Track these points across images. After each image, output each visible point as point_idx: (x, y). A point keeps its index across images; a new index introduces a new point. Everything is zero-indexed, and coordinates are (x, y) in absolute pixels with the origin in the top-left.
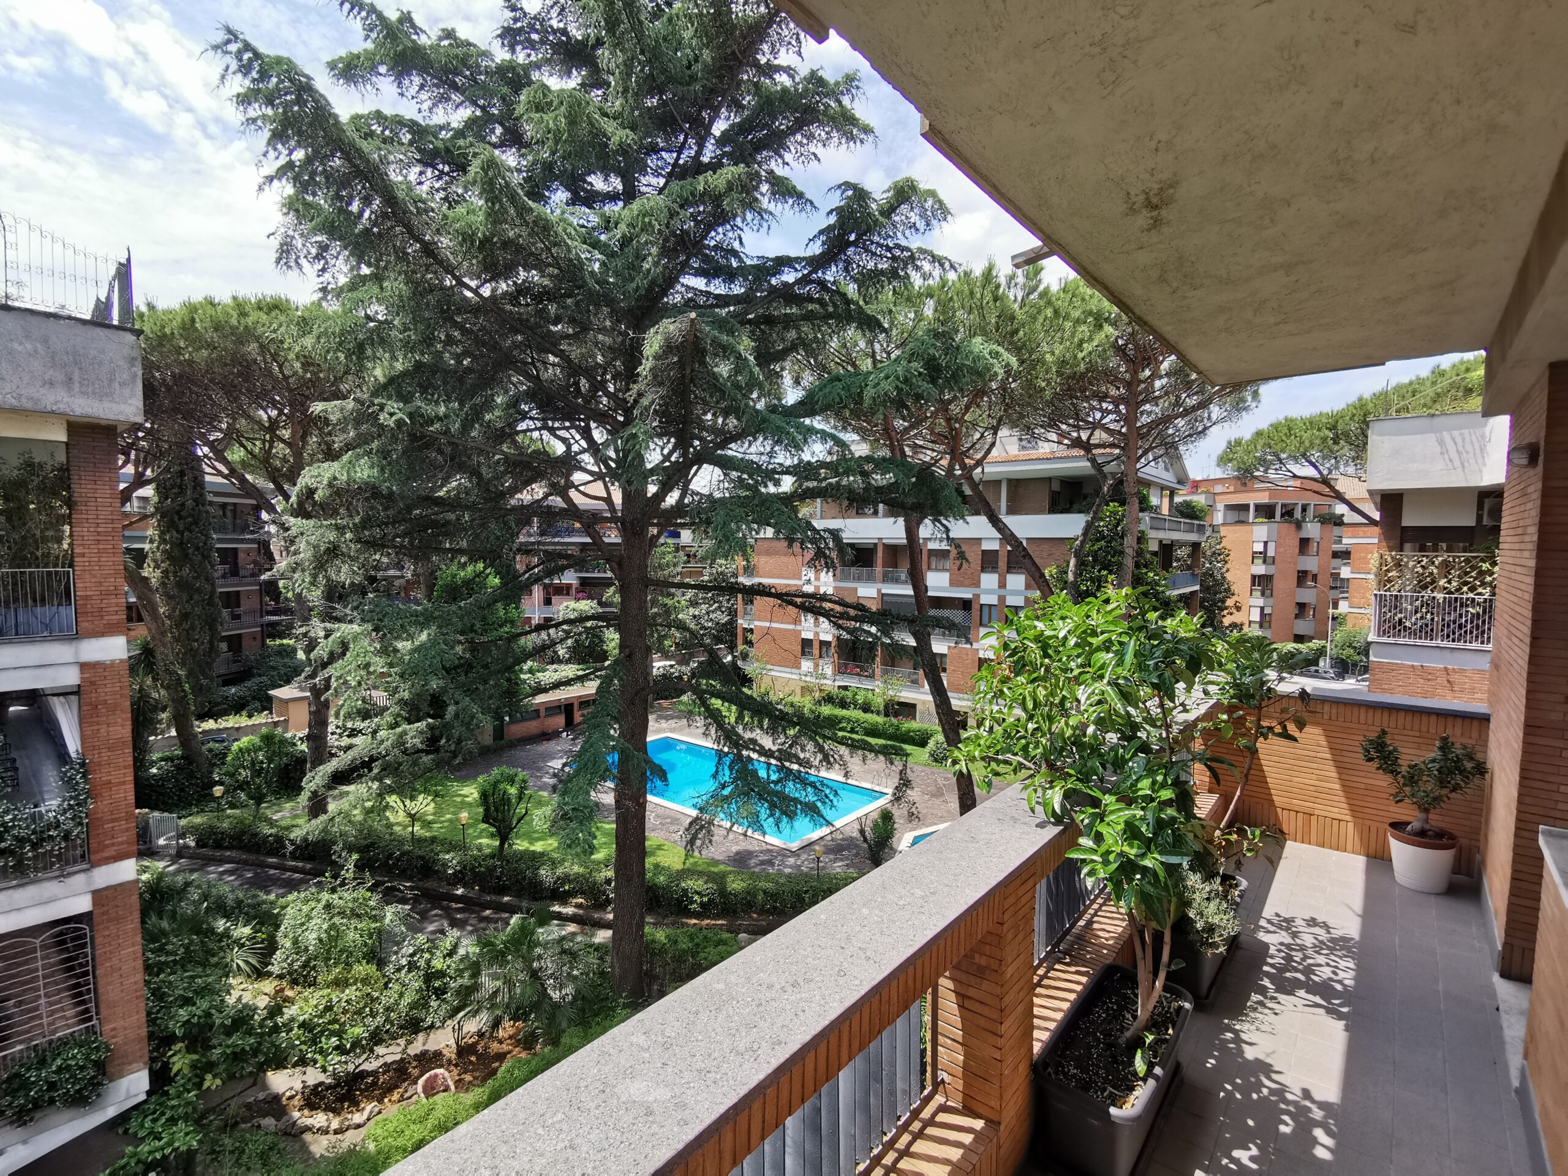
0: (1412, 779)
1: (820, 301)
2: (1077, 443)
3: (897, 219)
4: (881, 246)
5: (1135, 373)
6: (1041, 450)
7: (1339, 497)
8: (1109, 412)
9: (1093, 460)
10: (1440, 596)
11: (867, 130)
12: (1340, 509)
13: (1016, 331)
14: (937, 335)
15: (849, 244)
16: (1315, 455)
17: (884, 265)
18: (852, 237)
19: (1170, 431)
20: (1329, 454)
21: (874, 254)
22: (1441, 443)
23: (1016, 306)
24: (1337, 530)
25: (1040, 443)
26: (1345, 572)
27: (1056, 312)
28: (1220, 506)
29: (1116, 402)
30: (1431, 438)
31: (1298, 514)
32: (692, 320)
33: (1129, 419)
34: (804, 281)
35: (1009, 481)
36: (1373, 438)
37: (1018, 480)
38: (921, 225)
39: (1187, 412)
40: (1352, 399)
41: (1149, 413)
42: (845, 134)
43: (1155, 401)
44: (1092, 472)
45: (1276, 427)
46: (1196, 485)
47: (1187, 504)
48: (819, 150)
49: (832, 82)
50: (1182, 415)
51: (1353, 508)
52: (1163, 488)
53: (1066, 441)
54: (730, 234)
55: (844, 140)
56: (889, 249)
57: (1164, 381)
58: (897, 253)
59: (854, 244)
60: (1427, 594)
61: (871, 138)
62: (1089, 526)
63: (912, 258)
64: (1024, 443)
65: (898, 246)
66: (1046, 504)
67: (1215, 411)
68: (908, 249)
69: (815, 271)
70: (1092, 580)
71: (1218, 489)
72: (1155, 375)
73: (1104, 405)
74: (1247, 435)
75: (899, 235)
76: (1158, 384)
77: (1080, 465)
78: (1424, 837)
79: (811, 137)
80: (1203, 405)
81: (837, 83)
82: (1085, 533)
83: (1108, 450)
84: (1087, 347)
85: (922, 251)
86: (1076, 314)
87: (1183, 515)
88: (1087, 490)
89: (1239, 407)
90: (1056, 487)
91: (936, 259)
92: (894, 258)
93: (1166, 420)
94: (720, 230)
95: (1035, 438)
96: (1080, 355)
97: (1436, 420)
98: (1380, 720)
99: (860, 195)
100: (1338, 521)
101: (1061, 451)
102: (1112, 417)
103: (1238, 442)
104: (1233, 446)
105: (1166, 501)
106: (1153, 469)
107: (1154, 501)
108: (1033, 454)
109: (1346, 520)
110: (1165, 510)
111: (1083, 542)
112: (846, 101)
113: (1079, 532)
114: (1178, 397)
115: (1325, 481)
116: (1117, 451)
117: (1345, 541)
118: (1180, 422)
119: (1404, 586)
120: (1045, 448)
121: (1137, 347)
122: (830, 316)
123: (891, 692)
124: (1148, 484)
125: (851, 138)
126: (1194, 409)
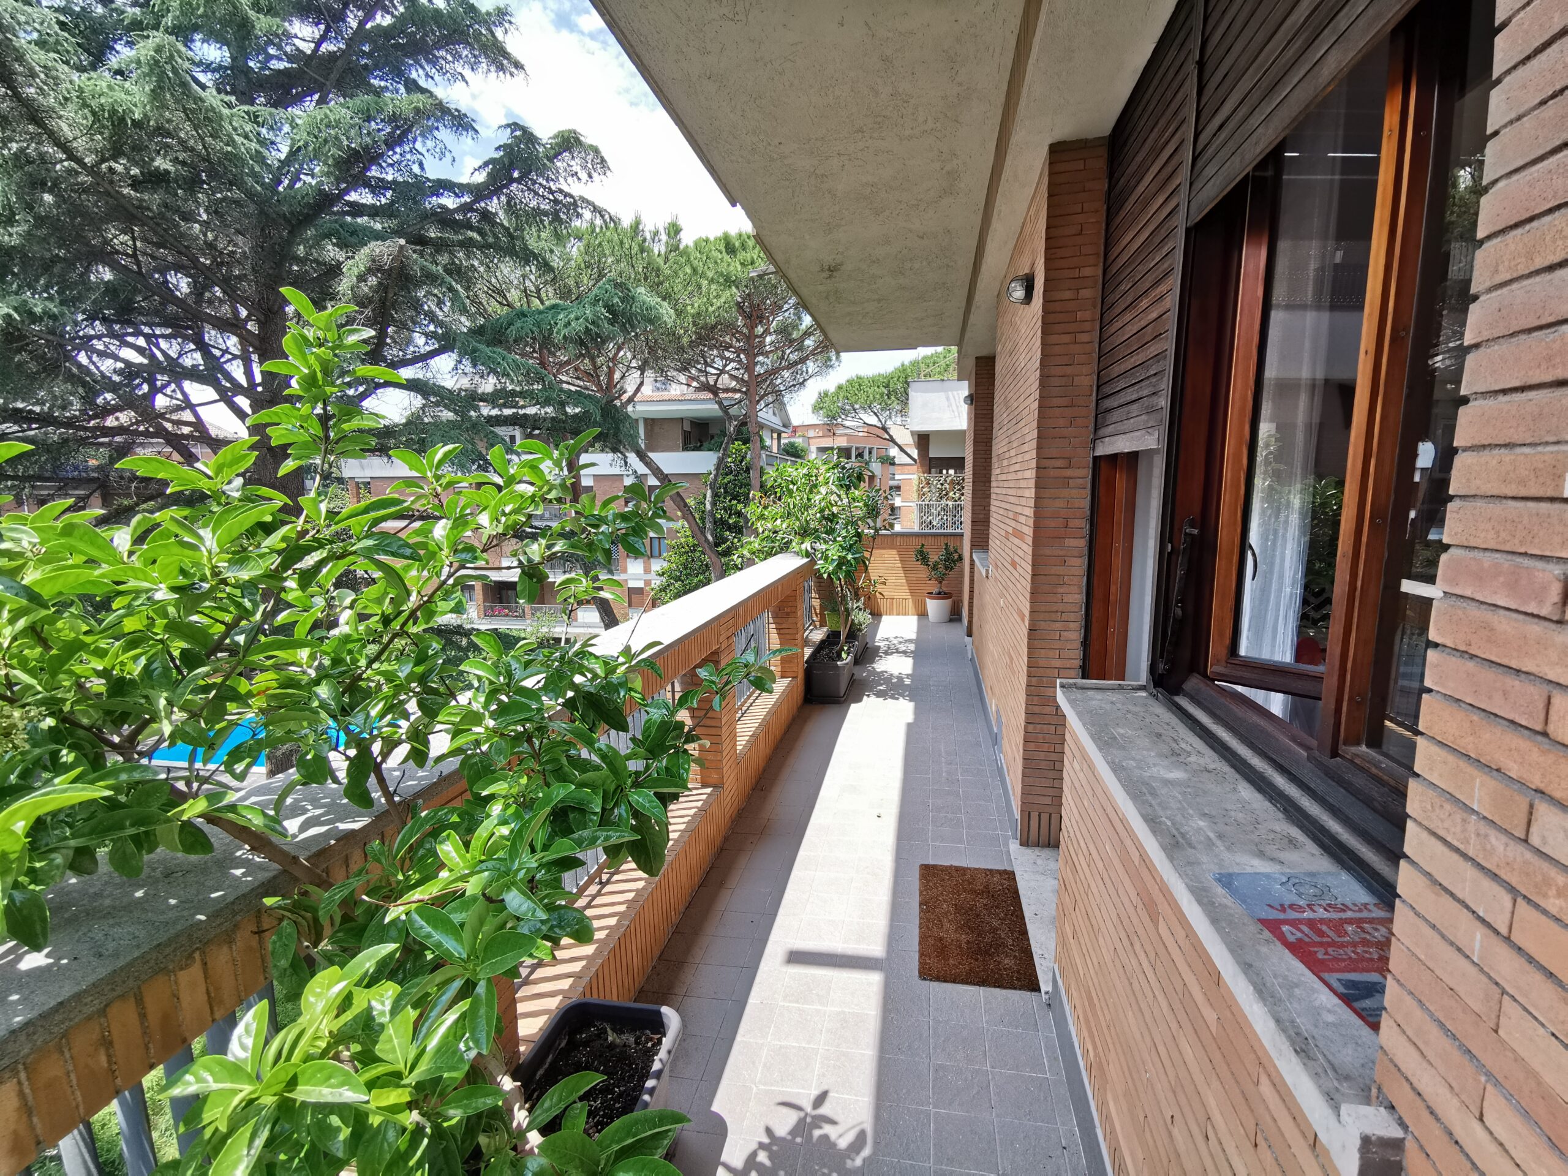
0: (935, 567)
1: (480, 232)
2: (705, 387)
3: (559, 164)
4: (545, 188)
5: (752, 328)
6: (673, 392)
7: (892, 440)
8: (732, 360)
9: (720, 403)
10: (950, 503)
11: (518, 65)
12: (894, 452)
13: (661, 283)
14: (617, 285)
15: (512, 180)
16: (877, 407)
17: (545, 206)
18: (516, 175)
19: (779, 381)
20: (886, 407)
21: (536, 194)
22: (948, 399)
23: (660, 261)
24: (891, 469)
25: (674, 385)
26: (898, 502)
27: (694, 270)
28: (813, 449)
29: (738, 352)
30: (942, 395)
31: (866, 456)
32: (401, 247)
33: (749, 368)
34: (465, 208)
35: (646, 420)
36: (912, 394)
37: (653, 420)
38: (583, 175)
39: (791, 365)
40: (898, 364)
41: (762, 364)
42: (494, 61)
43: (766, 354)
44: (720, 413)
45: (850, 382)
46: (795, 430)
47: (792, 445)
48: (467, 72)
49: (484, 10)
50: (788, 368)
51: (902, 449)
52: (773, 431)
53: (695, 384)
54: (408, 156)
55: (493, 68)
56: (552, 192)
57: (773, 337)
58: (561, 197)
59: (518, 181)
60: (944, 502)
61: (522, 75)
62: (721, 461)
63: (575, 204)
64: (658, 385)
65: (561, 191)
66: (680, 443)
67: (811, 366)
68: (572, 196)
69: (477, 200)
70: (725, 509)
71: (811, 433)
72: (766, 332)
73: (727, 354)
74: (832, 389)
75: (562, 180)
76: (768, 339)
77: (706, 407)
78: (941, 595)
79: (457, 56)
80: (803, 360)
81: (488, 14)
82: (717, 469)
83: (730, 395)
84: (718, 303)
85: (583, 200)
86: (710, 274)
87: (788, 453)
88: (713, 430)
89: (827, 365)
90: (687, 427)
91: (596, 210)
92: (556, 201)
93: (774, 372)
94: (398, 150)
95: (669, 380)
96: (711, 309)
97: (946, 384)
98: (921, 541)
99: (528, 137)
100: (892, 462)
101: (690, 393)
102: (733, 365)
103: (826, 394)
104: (823, 396)
105: (775, 442)
106: (766, 415)
107: (768, 442)
108: (665, 395)
109: (897, 461)
110: (775, 450)
111: (716, 476)
112: (499, 33)
113: (712, 468)
114: (784, 352)
115: (884, 429)
116: (737, 396)
117: (897, 477)
118: (786, 374)
119: (931, 497)
120: (676, 390)
121: (751, 306)
122: (489, 246)
123: (545, 630)
124: (762, 426)
125: (501, 68)
126: (796, 363)
